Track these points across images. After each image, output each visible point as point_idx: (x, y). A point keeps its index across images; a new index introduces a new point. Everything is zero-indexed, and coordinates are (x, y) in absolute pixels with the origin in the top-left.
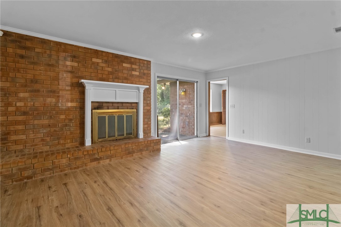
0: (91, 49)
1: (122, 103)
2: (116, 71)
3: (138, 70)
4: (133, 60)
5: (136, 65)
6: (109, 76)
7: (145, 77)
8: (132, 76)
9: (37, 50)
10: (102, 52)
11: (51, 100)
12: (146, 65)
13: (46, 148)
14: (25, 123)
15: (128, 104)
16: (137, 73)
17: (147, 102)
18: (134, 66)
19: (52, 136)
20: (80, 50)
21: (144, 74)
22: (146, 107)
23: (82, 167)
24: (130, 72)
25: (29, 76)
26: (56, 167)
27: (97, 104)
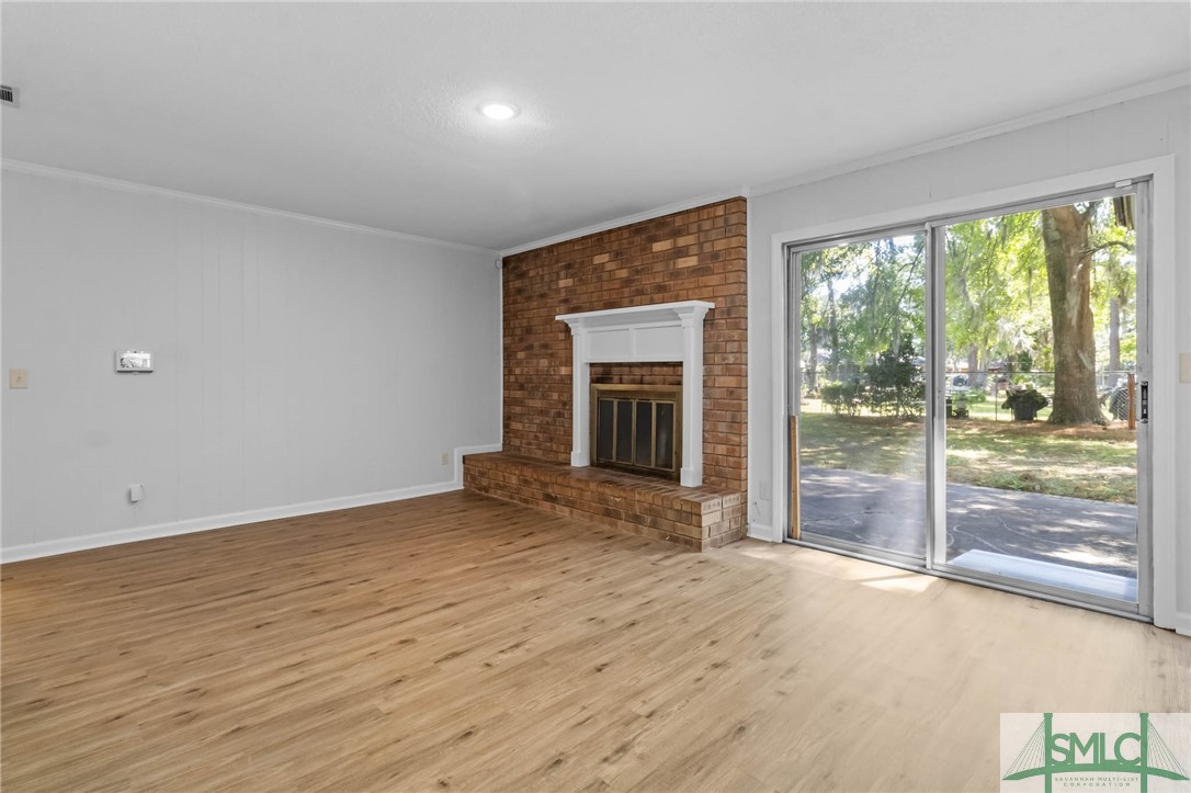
0: (591, 236)
1: (652, 365)
2: (638, 272)
3: (694, 250)
4: (679, 222)
5: (688, 234)
6: (622, 293)
7: (717, 266)
8: (676, 274)
9: (532, 274)
10: (610, 231)
11: (544, 363)
12: (720, 223)
13: (539, 454)
14: (521, 402)
15: (665, 369)
16: (692, 261)
17: (724, 359)
18: (682, 241)
19: (544, 432)
20: (576, 248)
21: (715, 256)
22: (722, 379)
23: (532, 503)
24: (672, 262)
25: (525, 323)
26: (505, 486)
27: (600, 370)
